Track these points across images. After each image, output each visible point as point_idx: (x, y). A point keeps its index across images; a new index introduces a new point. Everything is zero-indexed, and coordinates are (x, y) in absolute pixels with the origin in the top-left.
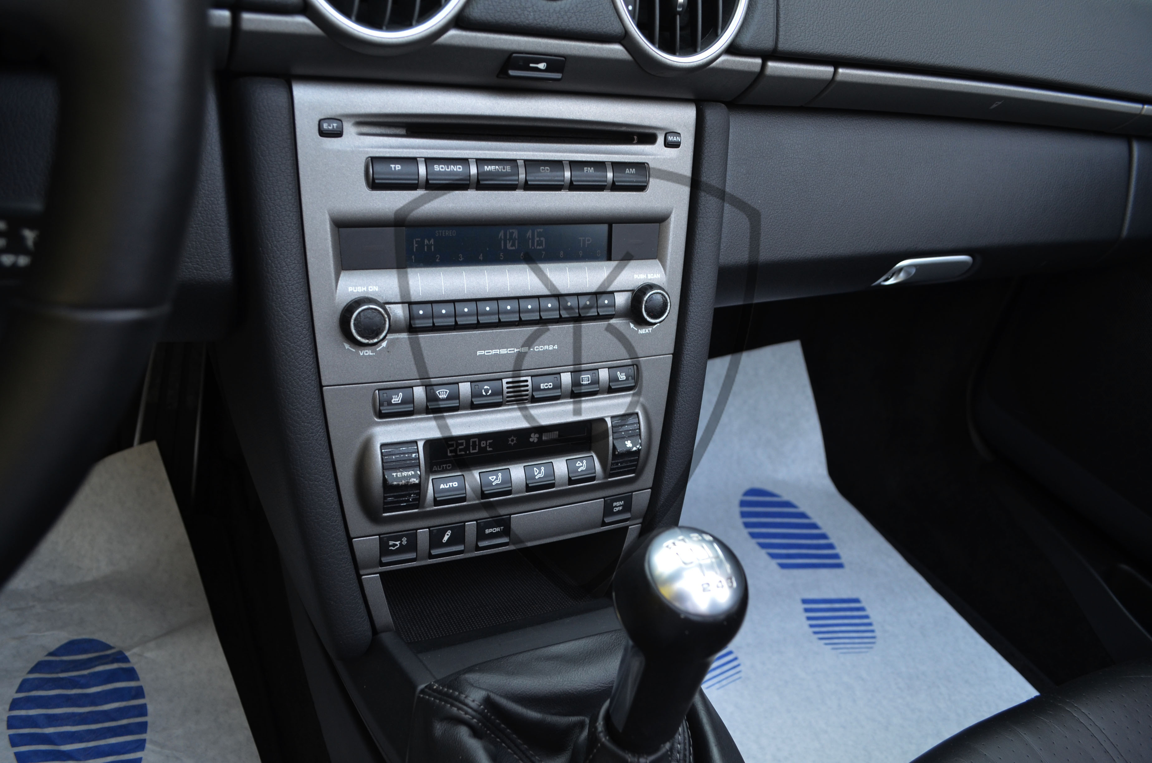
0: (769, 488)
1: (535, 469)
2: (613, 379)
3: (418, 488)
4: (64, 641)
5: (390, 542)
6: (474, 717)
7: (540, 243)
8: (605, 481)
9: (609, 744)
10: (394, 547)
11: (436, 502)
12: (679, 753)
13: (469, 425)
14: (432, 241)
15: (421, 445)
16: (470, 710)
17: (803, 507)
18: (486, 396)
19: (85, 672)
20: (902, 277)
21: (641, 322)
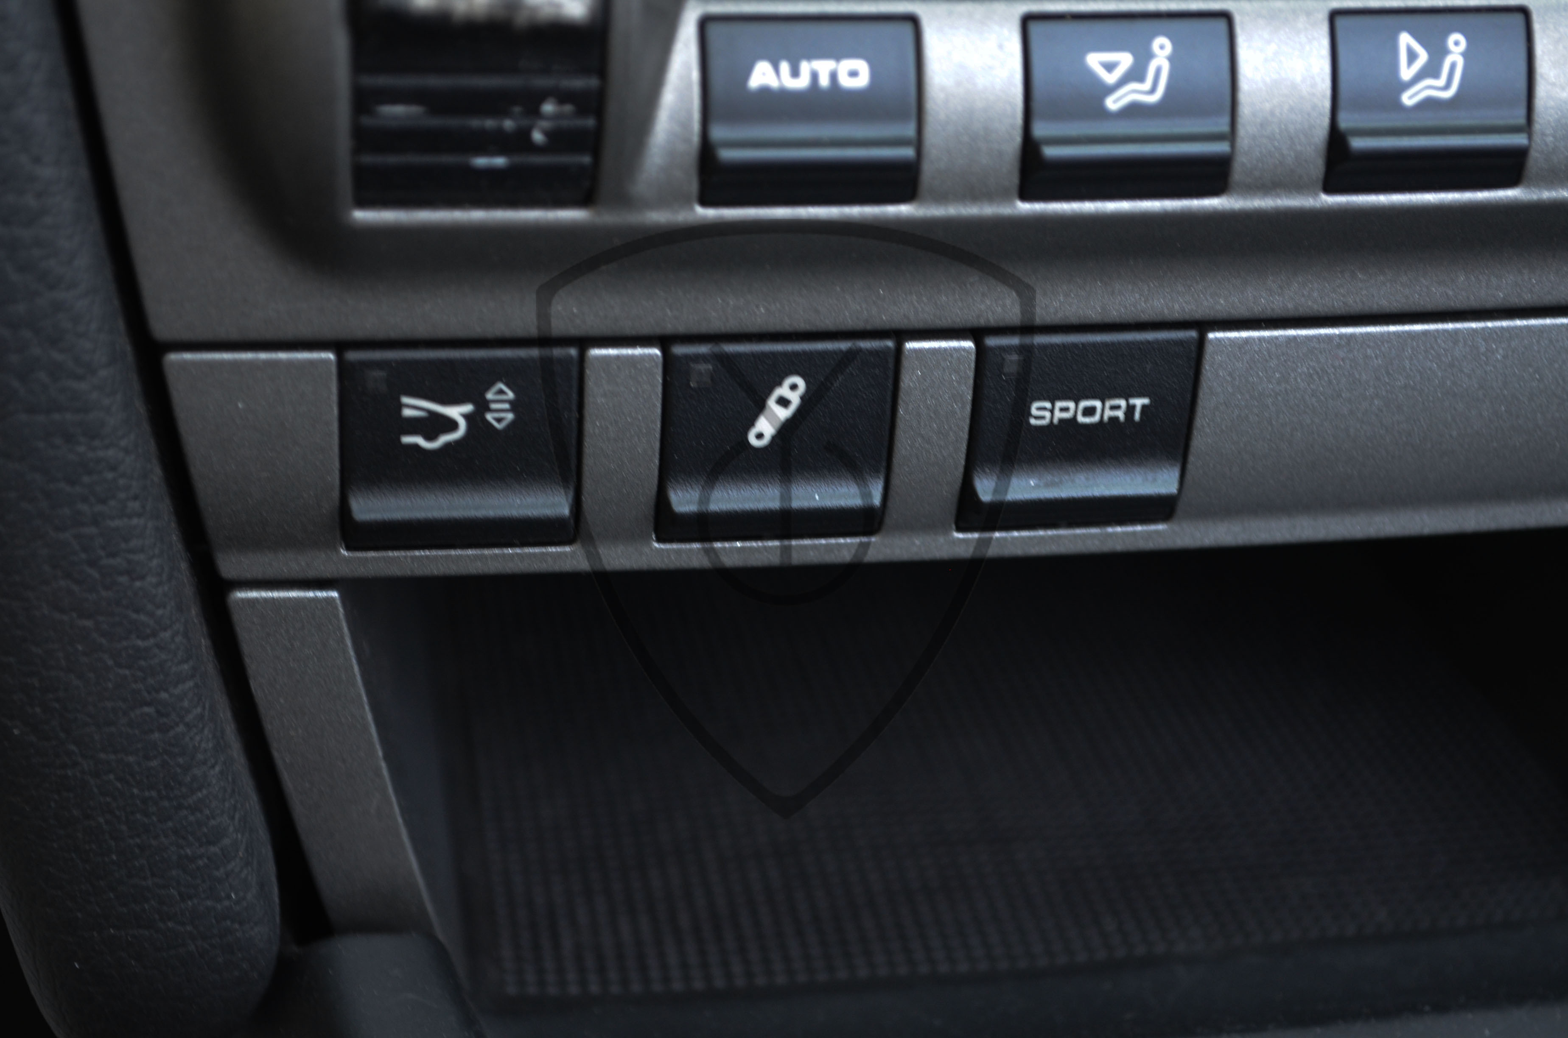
1: (1405, 40)
3: (594, 64)
5: (406, 400)
10: (430, 438)
11: (718, 176)
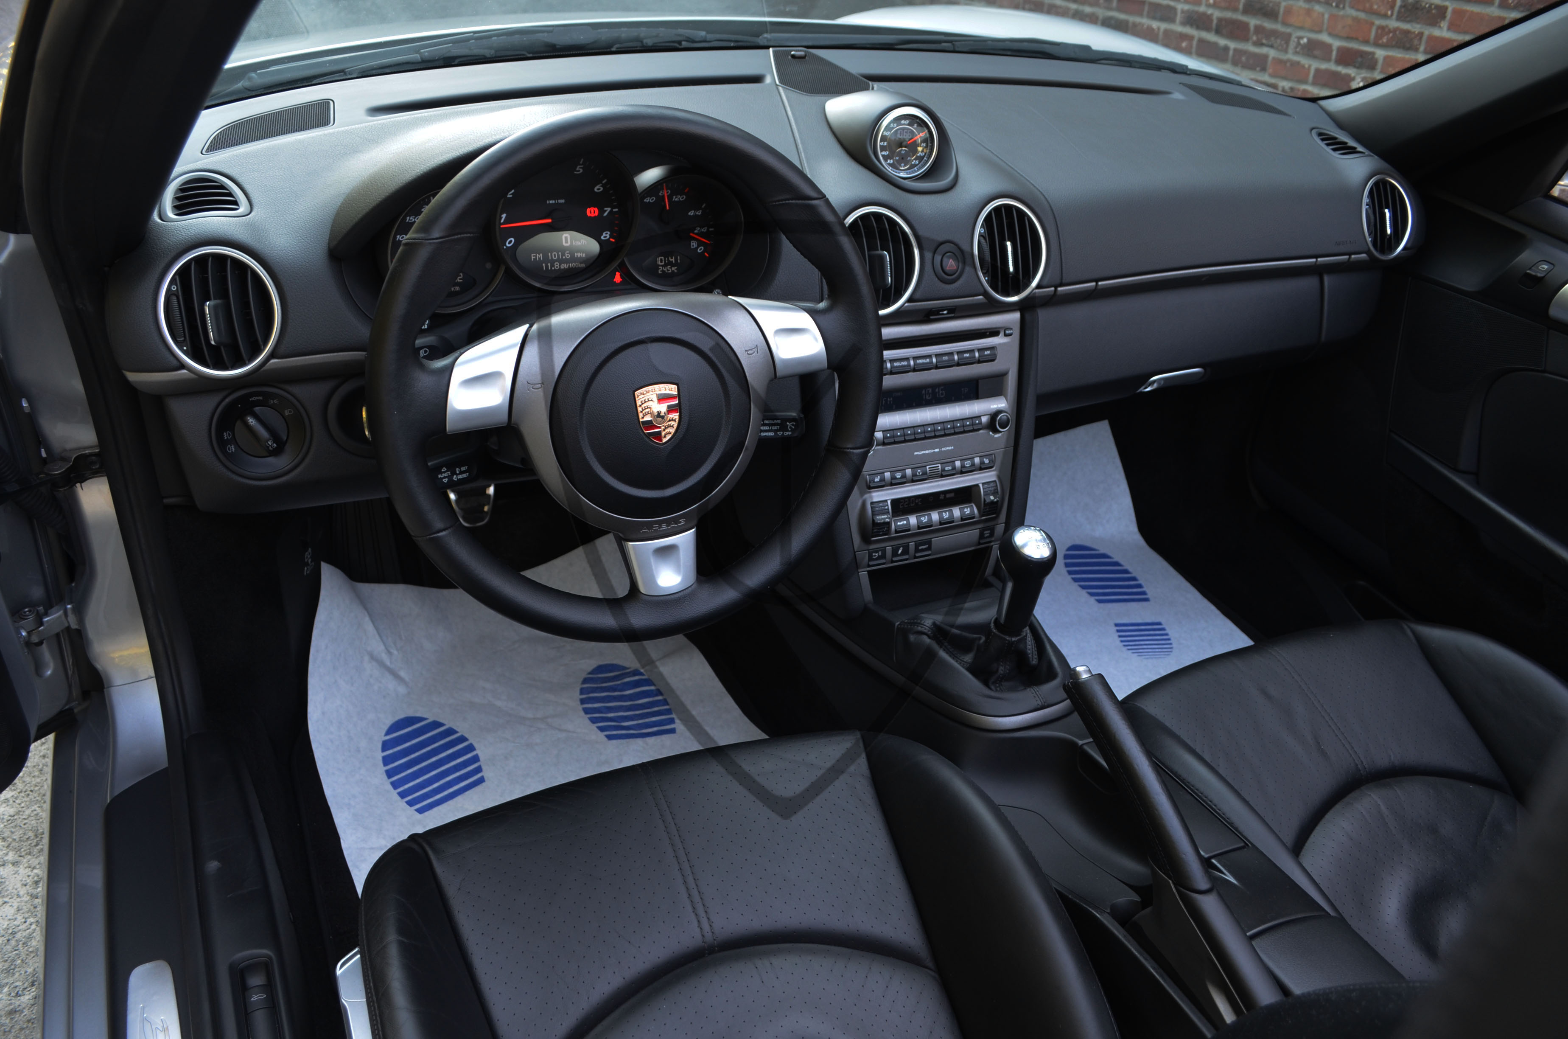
0: (1088, 543)
1: (944, 513)
2: (982, 463)
3: (888, 524)
4: (595, 666)
5: (873, 554)
6: (929, 631)
7: (942, 394)
8: (980, 519)
9: (997, 633)
10: (875, 557)
11: (896, 532)
12: (1029, 650)
13: (912, 491)
14: (891, 399)
15: (889, 502)
16: (927, 628)
17: (1116, 558)
18: (919, 475)
19: (619, 682)
20: (1155, 386)
21: (996, 431)
